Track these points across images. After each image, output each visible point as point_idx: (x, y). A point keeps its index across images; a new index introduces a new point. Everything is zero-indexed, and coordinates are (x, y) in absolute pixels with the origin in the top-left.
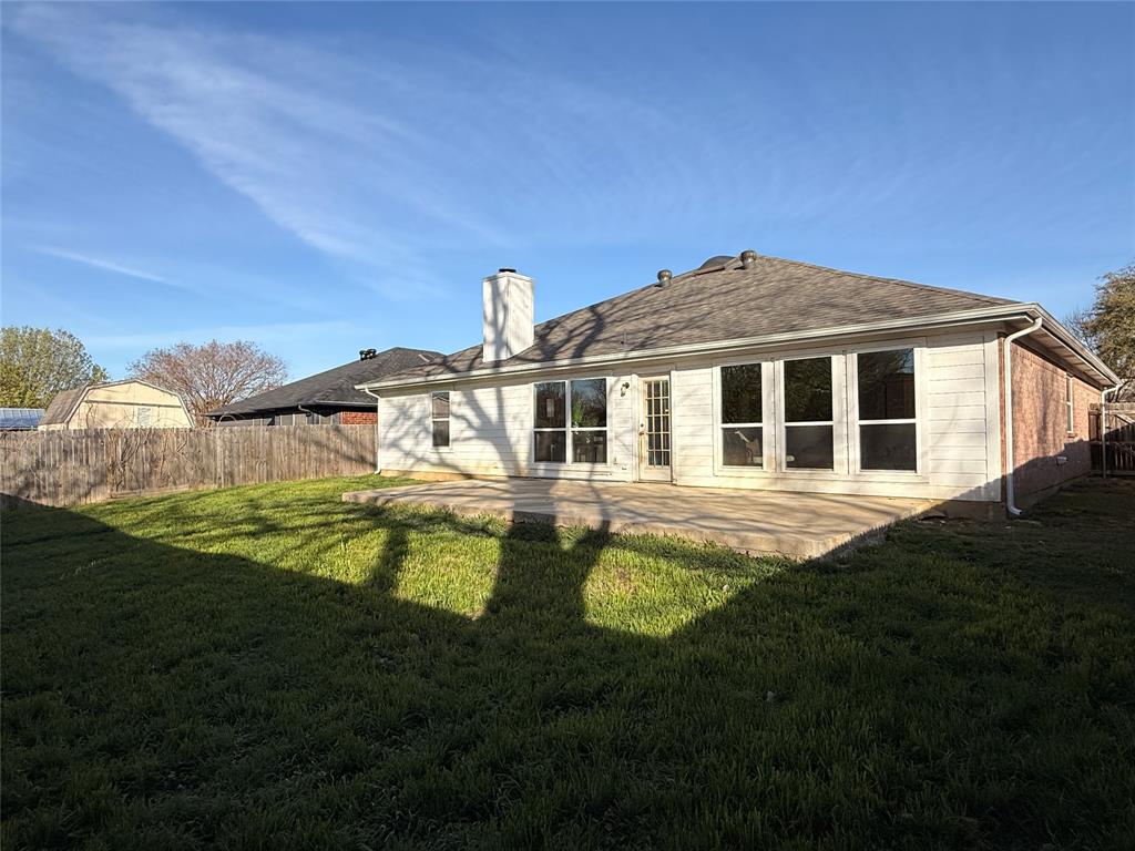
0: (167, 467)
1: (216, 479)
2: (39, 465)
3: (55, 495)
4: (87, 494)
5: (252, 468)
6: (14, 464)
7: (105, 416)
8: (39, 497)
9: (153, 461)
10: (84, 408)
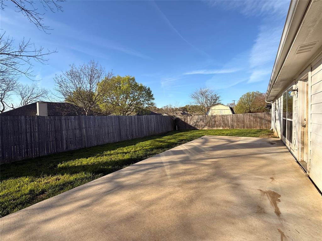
0: (217, 123)
1: (229, 127)
2: (197, 122)
3: (199, 127)
4: (204, 128)
5: (238, 125)
6: (194, 121)
7: (214, 112)
8: (197, 127)
9: (215, 122)
10: (211, 111)
